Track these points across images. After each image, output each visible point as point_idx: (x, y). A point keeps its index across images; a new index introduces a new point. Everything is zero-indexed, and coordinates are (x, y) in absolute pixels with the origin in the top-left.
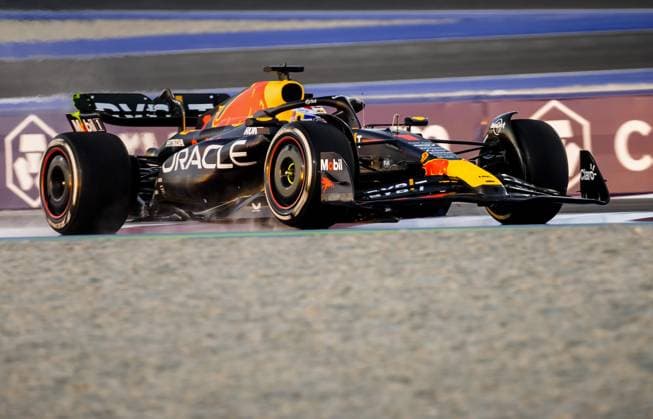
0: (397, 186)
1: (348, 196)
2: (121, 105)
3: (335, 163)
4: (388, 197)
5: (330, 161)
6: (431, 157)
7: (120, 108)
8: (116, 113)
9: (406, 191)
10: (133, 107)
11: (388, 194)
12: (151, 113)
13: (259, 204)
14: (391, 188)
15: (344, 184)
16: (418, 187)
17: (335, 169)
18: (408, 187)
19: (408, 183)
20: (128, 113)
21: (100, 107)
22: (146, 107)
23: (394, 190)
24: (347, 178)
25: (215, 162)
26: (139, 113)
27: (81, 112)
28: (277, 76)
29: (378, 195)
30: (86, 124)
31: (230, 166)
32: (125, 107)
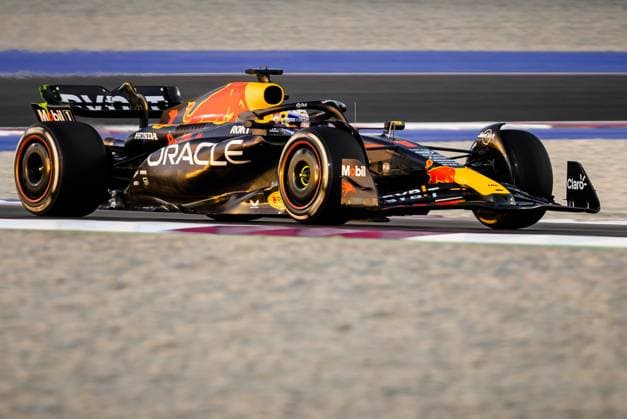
0: (411, 192)
1: (372, 201)
2: (83, 96)
3: (357, 169)
4: (403, 203)
5: (353, 167)
6: (436, 164)
7: (81, 99)
8: (79, 104)
9: (420, 196)
10: (93, 98)
11: (403, 199)
12: (109, 104)
13: (258, 201)
14: (405, 193)
15: (368, 189)
16: (430, 193)
17: (357, 175)
18: (421, 193)
19: (421, 189)
20: (89, 104)
21: (65, 98)
22: (105, 98)
23: (408, 196)
24: (371, 184)
25: (208, 158)
26: (99, 104)
27: (49, 103)
28: (256, 78)
29: (394, 200)
30: (54, 115)
31: (224, 163)
32: (86, 99)
